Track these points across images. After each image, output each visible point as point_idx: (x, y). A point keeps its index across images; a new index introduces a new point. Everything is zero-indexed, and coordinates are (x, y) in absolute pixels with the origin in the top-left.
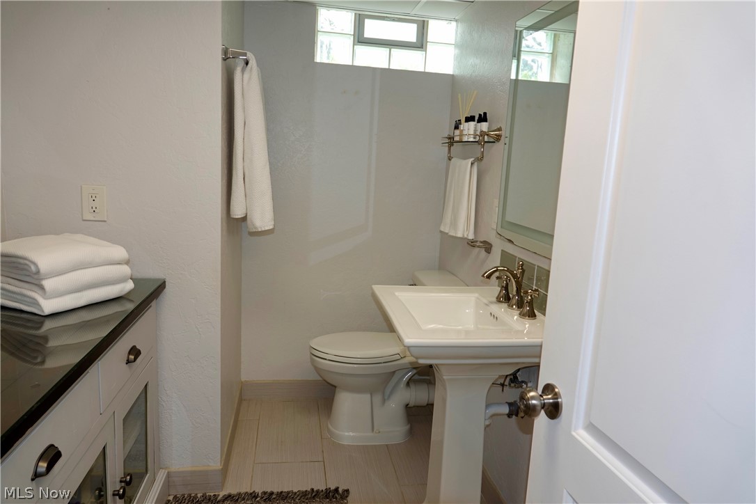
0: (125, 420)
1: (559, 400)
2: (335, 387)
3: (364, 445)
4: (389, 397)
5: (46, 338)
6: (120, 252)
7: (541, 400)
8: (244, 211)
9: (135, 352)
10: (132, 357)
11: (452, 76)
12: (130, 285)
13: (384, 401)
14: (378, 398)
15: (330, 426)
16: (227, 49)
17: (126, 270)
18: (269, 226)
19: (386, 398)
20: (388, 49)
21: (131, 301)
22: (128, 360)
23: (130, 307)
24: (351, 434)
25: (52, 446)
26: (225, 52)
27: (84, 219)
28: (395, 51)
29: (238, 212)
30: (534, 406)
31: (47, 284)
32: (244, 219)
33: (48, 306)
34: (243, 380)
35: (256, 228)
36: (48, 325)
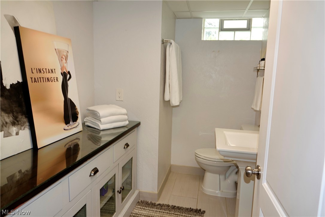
0: (123, 168)
1: (260, 172)
2: (205, 170)
3: (215, 196)
4: (228, 177)
5: (101, 137)
6: (124, 111)
7: (253, 171)
8: (169, 98)
9: (127, 145)
10: (126, 146)
11: (262, 41)
12: (127, 122)
13: (225, 179)
14: (222, 177)
15: (202, 186)
16: (163, 40)
17: (126, 117)
18: (178, 104)
19: (226, 178)
20: (234, 32)
21: (128, 128)
22: (124, 147)
23: (126, 129)
24: (211, 190)
25: (96, 168)
26: (163, 41)
27: (117, 100)
28: (237, 32)
29: (167, 99)
30: (249, 173)
31: (102, 120)
32: (169, 101)
33: (102, 127)
34: (171, 164)
35: (173, 104)
36: (102, 133)
